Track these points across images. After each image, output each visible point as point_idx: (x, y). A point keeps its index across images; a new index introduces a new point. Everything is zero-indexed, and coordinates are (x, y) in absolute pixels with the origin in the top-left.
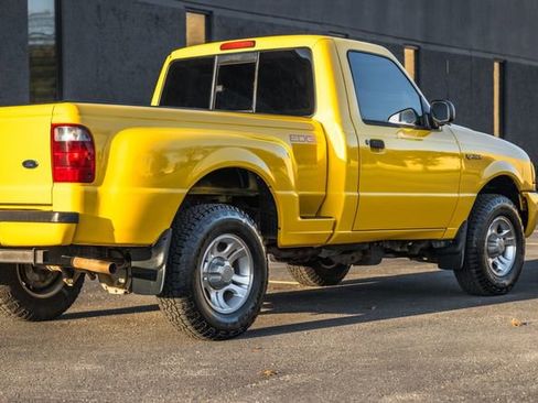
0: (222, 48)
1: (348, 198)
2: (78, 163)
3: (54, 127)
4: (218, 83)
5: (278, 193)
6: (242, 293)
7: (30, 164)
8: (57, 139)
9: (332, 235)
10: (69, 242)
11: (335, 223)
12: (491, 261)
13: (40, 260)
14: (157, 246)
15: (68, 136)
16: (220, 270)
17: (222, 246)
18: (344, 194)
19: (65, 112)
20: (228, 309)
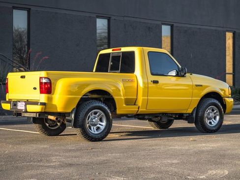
0: (113, 50)
1: (143, 99)
2: (47, 88)
3: (40, 78)
4: (112, 62)
5: (115, 98)
6: (102, 128)
7: (35, 88)
8: (41, 81)
9: (138, 111)
10: (43, 111)
11: (139, 107)
12: (209, 121)
13: (38, 116)
14: (72, 112)
15: (44, 81)
16: (94, 120)
17: (95, 113)
18: (142, 98)
19: (43, 74)
20: (96, 133)
